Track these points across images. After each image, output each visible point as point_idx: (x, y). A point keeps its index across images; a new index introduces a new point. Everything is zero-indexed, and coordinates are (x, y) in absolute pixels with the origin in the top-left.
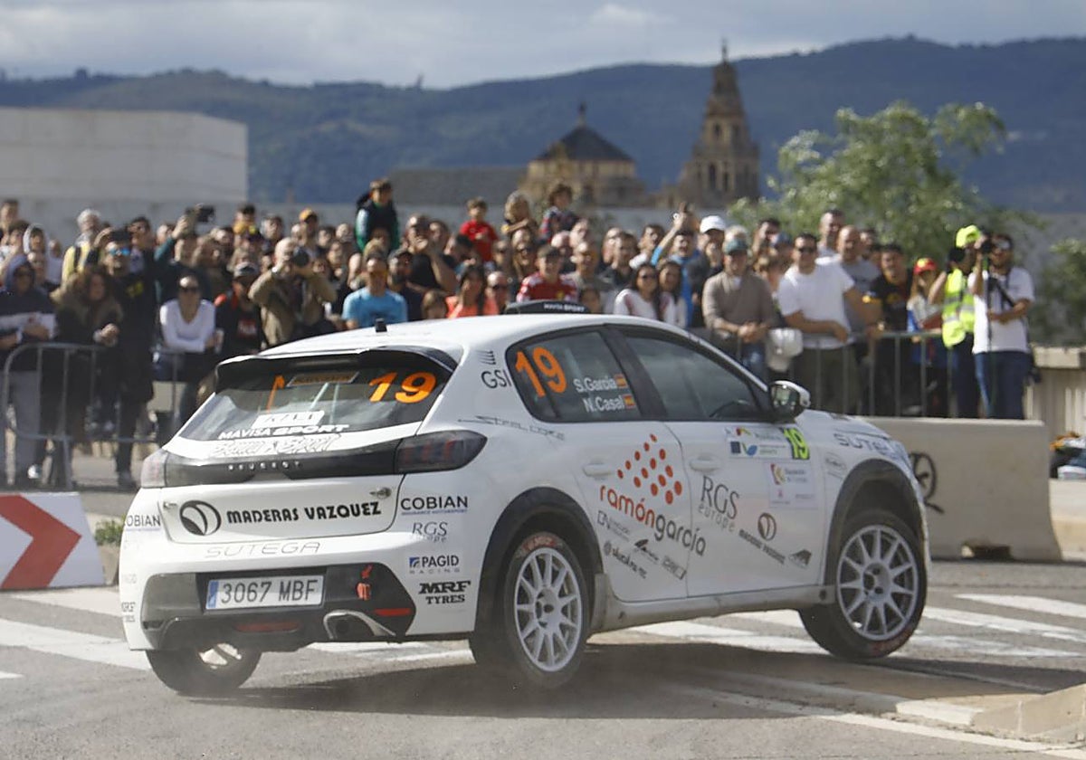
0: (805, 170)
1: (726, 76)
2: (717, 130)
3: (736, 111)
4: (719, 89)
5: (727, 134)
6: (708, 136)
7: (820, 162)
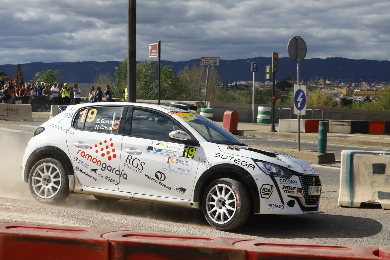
0: (38, 77)
1: (19, 66)
2: (18, 72)
3: (20, 70)
4: (18, 67)
5: (19, 73)
6: (17, 73)
7: (40, 76)
